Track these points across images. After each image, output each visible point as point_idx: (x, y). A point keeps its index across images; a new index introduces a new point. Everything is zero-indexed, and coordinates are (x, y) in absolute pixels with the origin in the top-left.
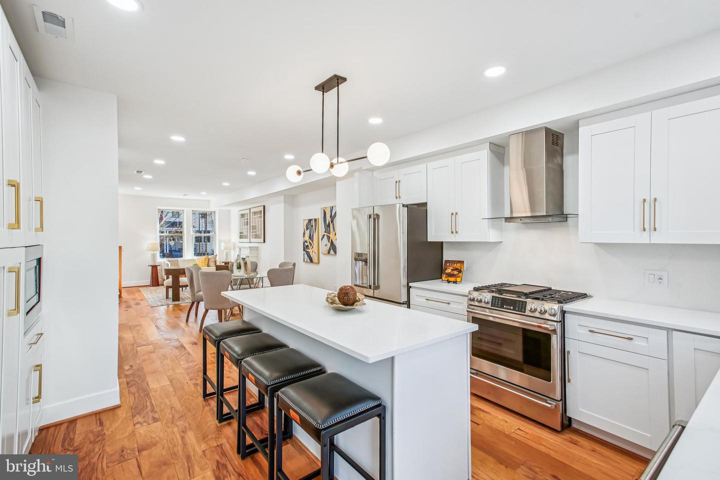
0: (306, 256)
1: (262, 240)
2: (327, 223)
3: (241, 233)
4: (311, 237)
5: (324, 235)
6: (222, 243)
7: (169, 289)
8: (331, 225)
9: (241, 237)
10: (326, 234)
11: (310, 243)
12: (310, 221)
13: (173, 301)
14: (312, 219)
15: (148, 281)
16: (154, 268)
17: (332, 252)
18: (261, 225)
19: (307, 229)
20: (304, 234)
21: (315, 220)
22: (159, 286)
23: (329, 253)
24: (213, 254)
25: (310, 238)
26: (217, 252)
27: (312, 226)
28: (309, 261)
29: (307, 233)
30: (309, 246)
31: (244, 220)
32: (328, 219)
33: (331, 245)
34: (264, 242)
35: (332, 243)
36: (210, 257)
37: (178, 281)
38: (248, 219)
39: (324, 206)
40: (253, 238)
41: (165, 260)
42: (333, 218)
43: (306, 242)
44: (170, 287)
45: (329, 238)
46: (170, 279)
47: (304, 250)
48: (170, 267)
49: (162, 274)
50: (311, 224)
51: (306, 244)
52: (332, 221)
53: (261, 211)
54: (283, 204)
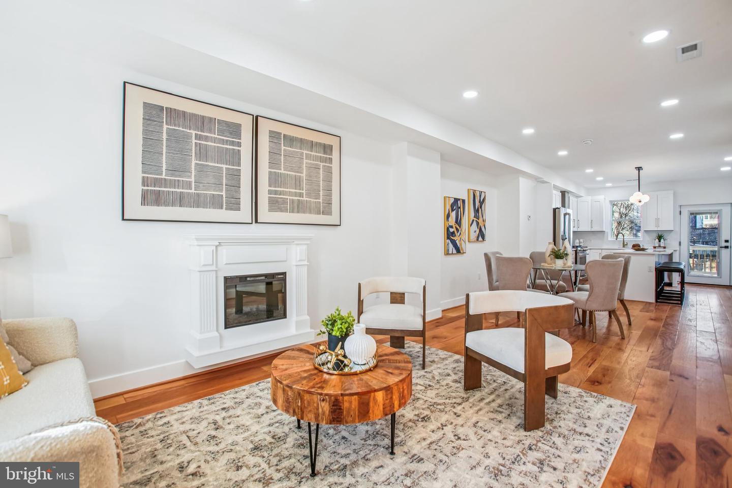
0: (451, 246)
1: (335, 219)
2: (476, 207)
4: (458, 222)
8: (480, 210)
10: (475, 219)
11: (457, 229)
12: (457, 201)
14: (459, 199)
17: (480, 239)
19: (452, 210)
20: (448, 216)
21: (463, 201)
23: (477, 240)
25: (456, 222)
27: (460, 208)
28: (455, 252)
29: (453, 214)
30: (456, 232)
32: (477, 204)
33: (479, 231)
35: (480, 230)
39: (473, 188)
42: (482, 202)
43: (452, 227)
45: (478, 224)
47: (448, 238)
50: (456, 205)
51: (451, 230)
52: (481, 207)
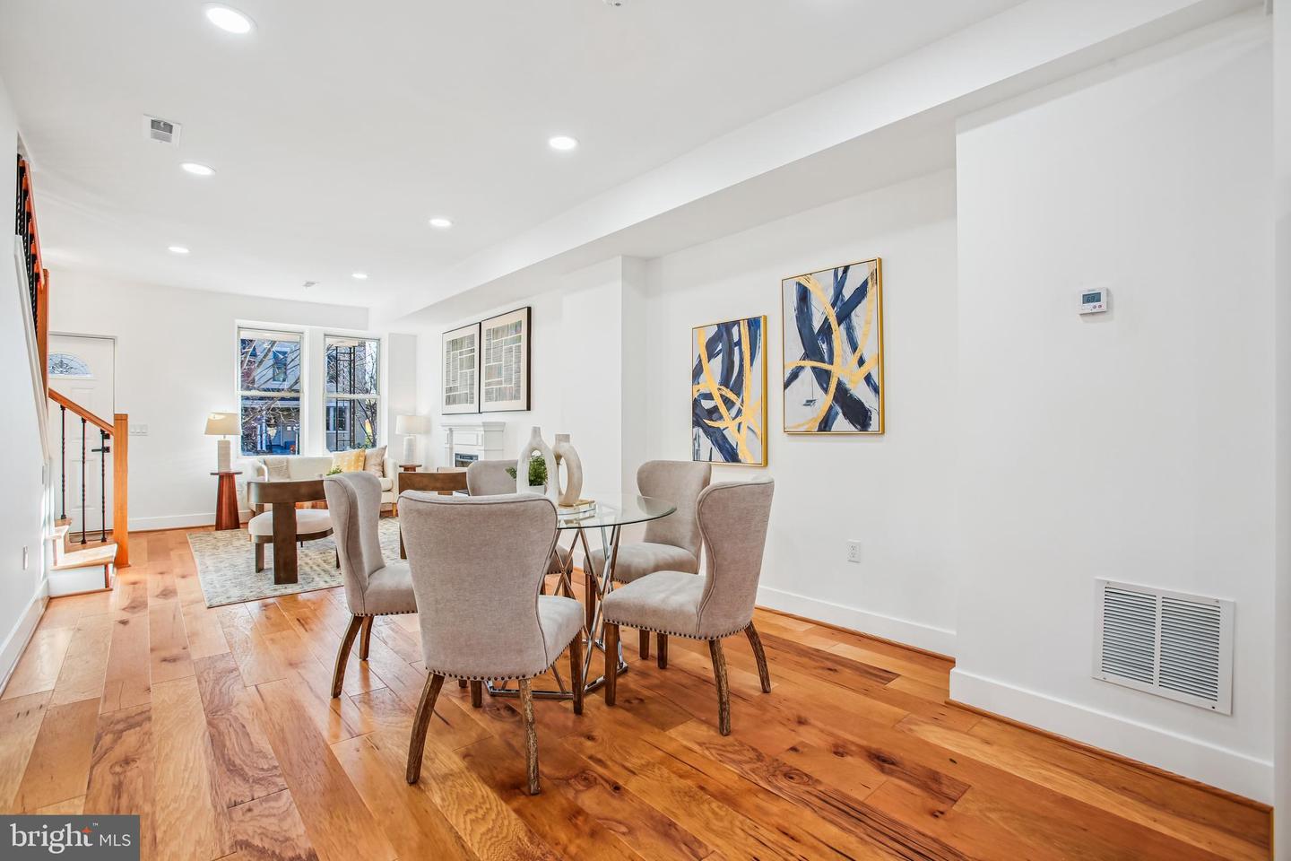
0: (705, 442)
1: (522, 403)
2: (817, 325)
3: (450, 390)
4: (730, 381)
5: (800, 368)
6: (399, 418)
7: (266, 545)
8: (839, 333)
9: (450, 400)
10: (808, 363)
11: (726, 400)
12: (726, 328)
13: (278, 581)
14: (737, 323)
15: (210, 517)
16: (226, 479)
17: (843, 423)
18: (519, 362)
19: (711, 356)
20: (697, 372)
21: (754, 324)
22: (238, 527)
24: (374, 445)
25: (725, 382)
26: (383, 440)
27: (739, 343)
28: (719, 457)
29: (714, 367)
30: (723, 410)
31: (461, 354)
32: (821, 313)
33: (835, 396)
34: (529, 408)
35: (842, 393)
36: (368, 451)
37: (293, 524)
38: (473, 351)
39: (797, 269)
40: (489, 399)
41: (255, 460)
42: (847, 305)
43: (708, 396)
44: (268, 539)
45: (823, 377)
46: (268, 515)
47: (697, 422)
48: (266, 479)
49: (246, 500)
50: (726, 338)
51: (707, 404)
52: (844, 318)
53: (518, 326)
54: (619, 284)
